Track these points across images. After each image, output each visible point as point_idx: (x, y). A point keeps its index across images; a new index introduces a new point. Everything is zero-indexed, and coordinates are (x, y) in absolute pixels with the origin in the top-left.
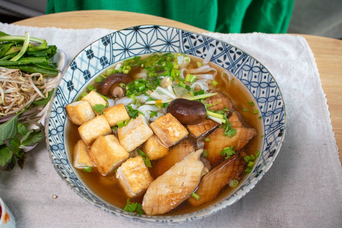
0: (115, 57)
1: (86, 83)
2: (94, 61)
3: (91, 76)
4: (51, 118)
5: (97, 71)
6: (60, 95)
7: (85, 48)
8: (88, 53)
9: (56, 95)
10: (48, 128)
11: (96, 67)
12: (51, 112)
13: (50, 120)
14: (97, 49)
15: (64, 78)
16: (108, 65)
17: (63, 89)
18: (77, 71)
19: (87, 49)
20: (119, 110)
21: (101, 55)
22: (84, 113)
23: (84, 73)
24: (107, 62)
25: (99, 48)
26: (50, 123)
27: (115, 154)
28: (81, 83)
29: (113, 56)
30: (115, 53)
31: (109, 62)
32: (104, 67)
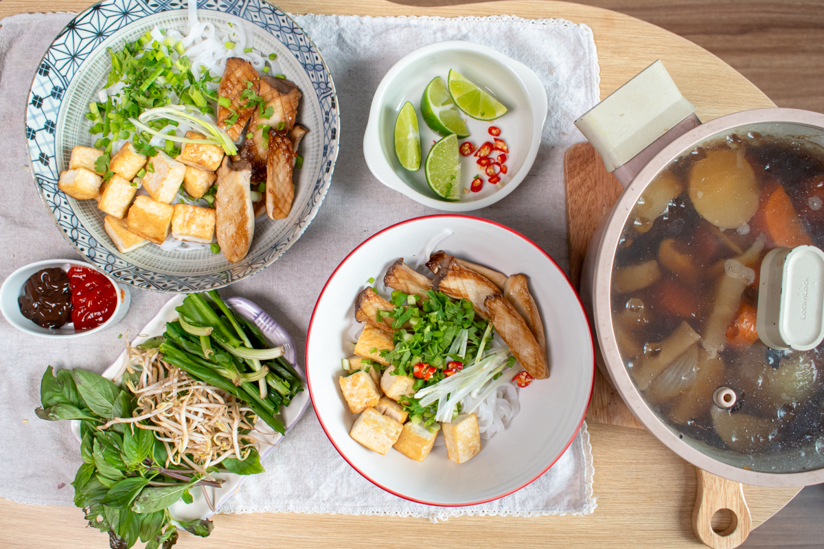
0: (65, 76)
1: (54, 136)
2: (46, 104)
3: (55, 123)
4: (59, 220)
5: (57, 110)
6: (45, 182)
7: (28, 100)
8: (34, 103)
9: (42, 187)
10: (67, 235)
11: (53, 107)
12: (54, 212)
13: (61, 224)
14: (41, 88)
15: (33, 159)
16: (64, 91)
17: (41, 172)
18: (38, 135)
19: (30, 101)
20: (127, 159)
21: (49, 89)
22: (87, 186)
23: (46, 128)
24: (61, 91)
25: (42, 85)
26: (65, 228)
27: (161, 218)
28: (51, 142)
29: (63, 77)
30: (63, 72)
31: (62, 88)
32: (61, 98)
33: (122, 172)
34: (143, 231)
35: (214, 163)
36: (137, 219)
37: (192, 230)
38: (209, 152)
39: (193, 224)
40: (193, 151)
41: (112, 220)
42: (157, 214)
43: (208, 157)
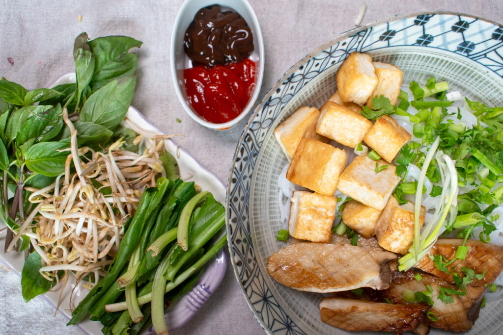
0: (485, 57)
1: (413, 45)
2: (455, 36)
3: (428, 45)
4: (314, 59)
5: (443, 48)
6: (360, 38)
7: (465, 15)
8: (460, 23)
9: (355, 36)
10: (296, 70)
11: (449, 43)
12: (324, 52)
13: (309, 61)
14: (478, 31)
15: (390, 24)
16: (466, 54)
17: (373, 34)
18: (419, 28)
19: (463, 18)
21: (471, 40)
23: (425, 36)
24: (467, 51)
25: (481, 32)
26: (305, 67)
28: (406, 41)
29: (485, 55)
30: (492, 55)
31: (470, 53)
32: (458, 52)
33: (375, 133)
34: (302, 158)
35: (389, 244)
36: (317, 153)
37: (305, 216)
38: (402, 238)
39: (313, 217)
40: (405, 221)
41: (313, 117)
42: (325, 176)
43: (397, 237)
